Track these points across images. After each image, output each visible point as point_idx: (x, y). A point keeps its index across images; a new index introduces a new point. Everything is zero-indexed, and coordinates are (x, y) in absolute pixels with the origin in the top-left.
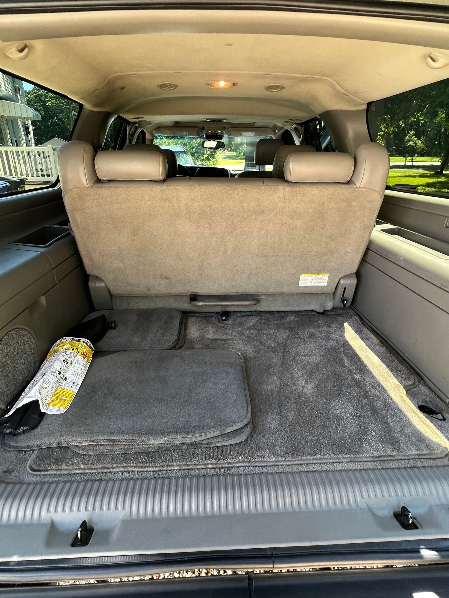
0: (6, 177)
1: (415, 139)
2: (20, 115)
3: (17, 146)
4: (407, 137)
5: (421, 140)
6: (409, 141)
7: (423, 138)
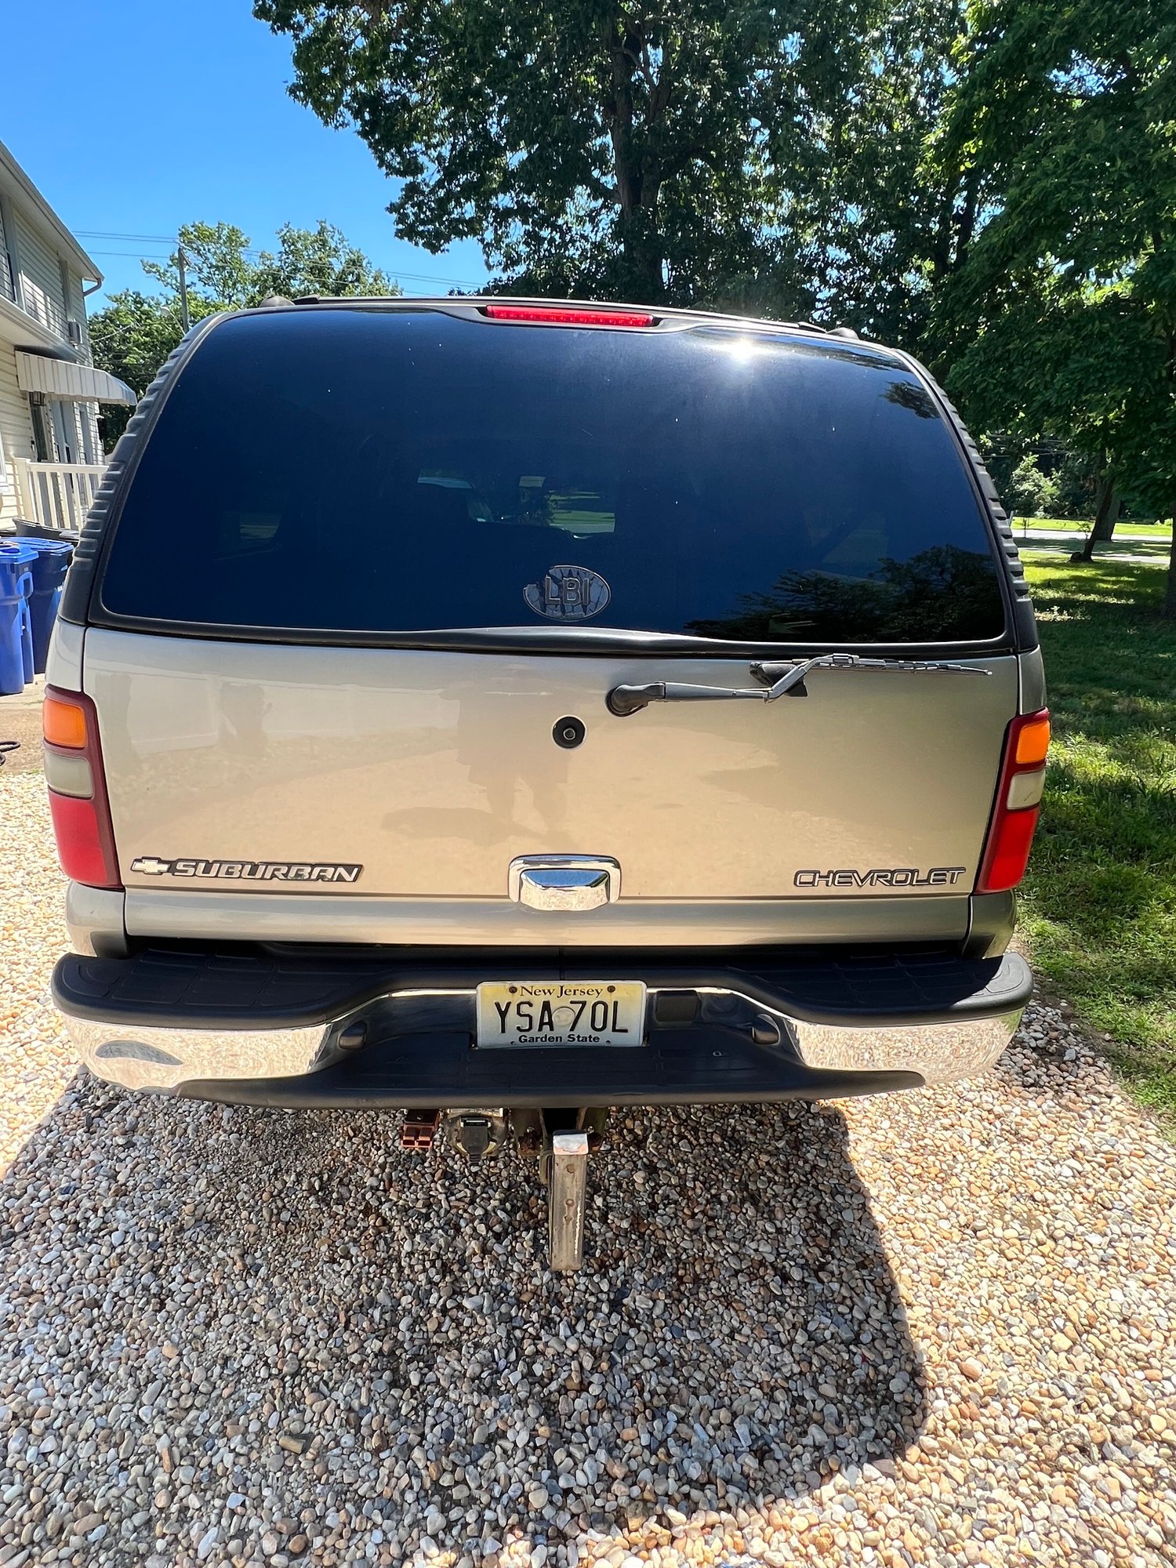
0: (64, 534)
1: (1036, 476)
2: (79, 393)
3: (69, 462)
4: (1018, 471)
5: (1051, 479)
6: (1023, 479)
7: (1056, 474)
